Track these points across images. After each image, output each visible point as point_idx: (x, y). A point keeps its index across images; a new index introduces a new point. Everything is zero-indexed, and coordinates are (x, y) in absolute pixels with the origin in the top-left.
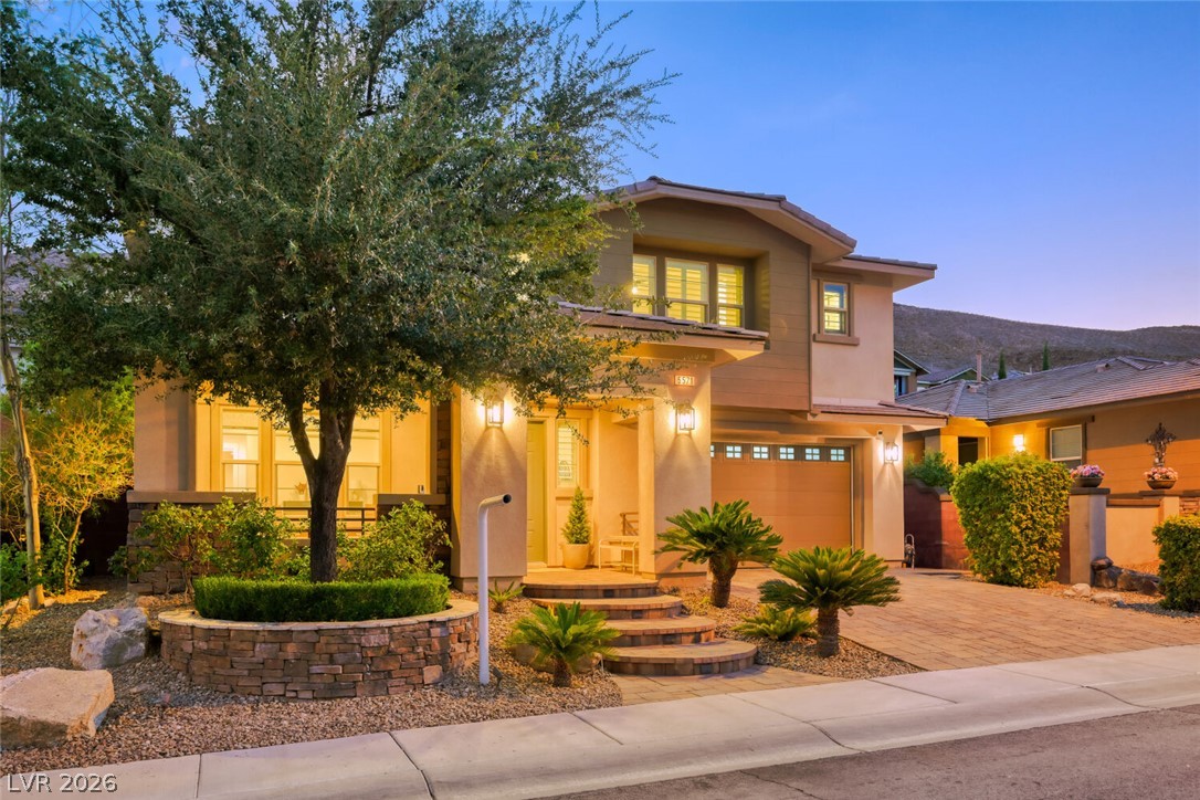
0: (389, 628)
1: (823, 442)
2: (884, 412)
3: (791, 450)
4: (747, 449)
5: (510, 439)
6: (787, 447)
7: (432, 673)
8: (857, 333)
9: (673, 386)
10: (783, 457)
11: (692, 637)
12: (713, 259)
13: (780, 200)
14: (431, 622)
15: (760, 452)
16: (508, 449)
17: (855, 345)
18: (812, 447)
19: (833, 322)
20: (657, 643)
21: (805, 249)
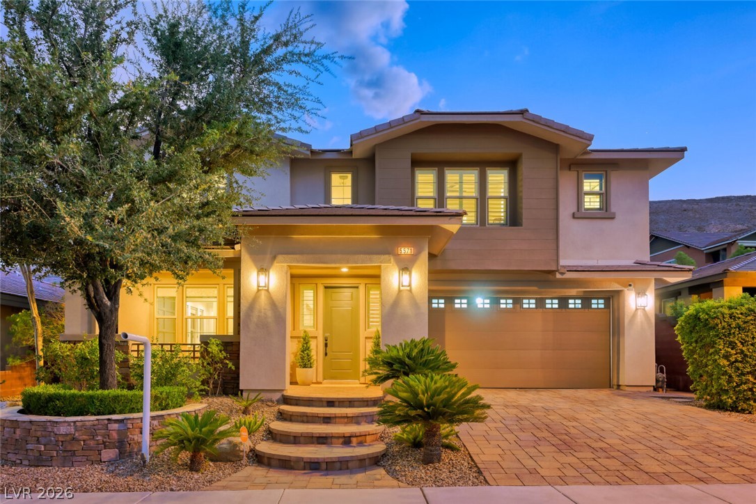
0: (75, 422)
1: (582, 294)
2: (640, 267)
3: (556, 301)
4: (517, 301)
5: (274, 298)
6: (552, 299)
7: (108, 454)
8: (613, 209)
9: (397, 256)
10: (548, 306)
11: (341, 440)
12: (482, 164)
13: (522, 112)
14: (109, 420)
15: (528, 304)
16: (273, 304)
17: (613, 218)
18: (575, 298)
19: (592, 203)
20: (313, 443)
21: (554, 148)
